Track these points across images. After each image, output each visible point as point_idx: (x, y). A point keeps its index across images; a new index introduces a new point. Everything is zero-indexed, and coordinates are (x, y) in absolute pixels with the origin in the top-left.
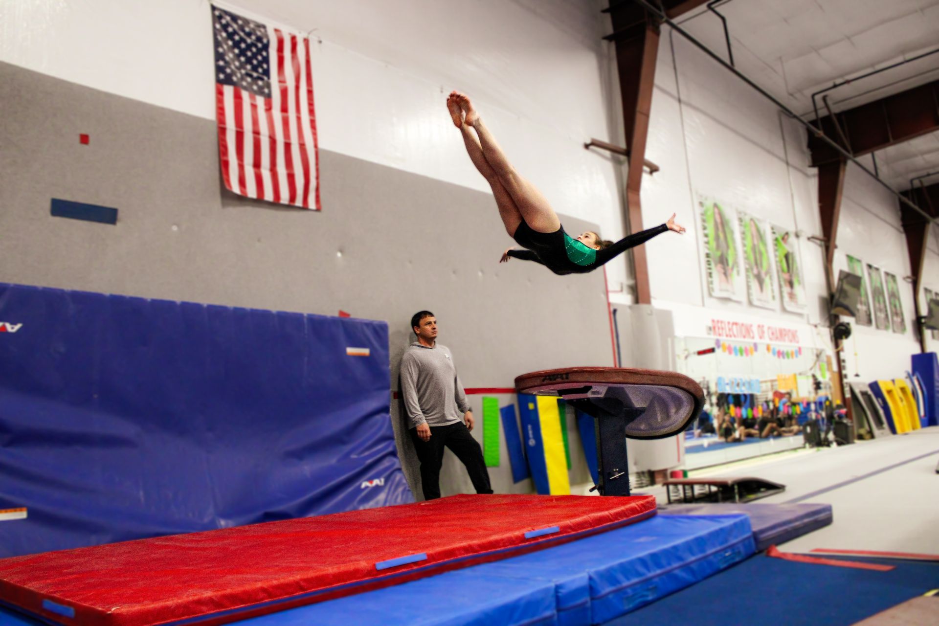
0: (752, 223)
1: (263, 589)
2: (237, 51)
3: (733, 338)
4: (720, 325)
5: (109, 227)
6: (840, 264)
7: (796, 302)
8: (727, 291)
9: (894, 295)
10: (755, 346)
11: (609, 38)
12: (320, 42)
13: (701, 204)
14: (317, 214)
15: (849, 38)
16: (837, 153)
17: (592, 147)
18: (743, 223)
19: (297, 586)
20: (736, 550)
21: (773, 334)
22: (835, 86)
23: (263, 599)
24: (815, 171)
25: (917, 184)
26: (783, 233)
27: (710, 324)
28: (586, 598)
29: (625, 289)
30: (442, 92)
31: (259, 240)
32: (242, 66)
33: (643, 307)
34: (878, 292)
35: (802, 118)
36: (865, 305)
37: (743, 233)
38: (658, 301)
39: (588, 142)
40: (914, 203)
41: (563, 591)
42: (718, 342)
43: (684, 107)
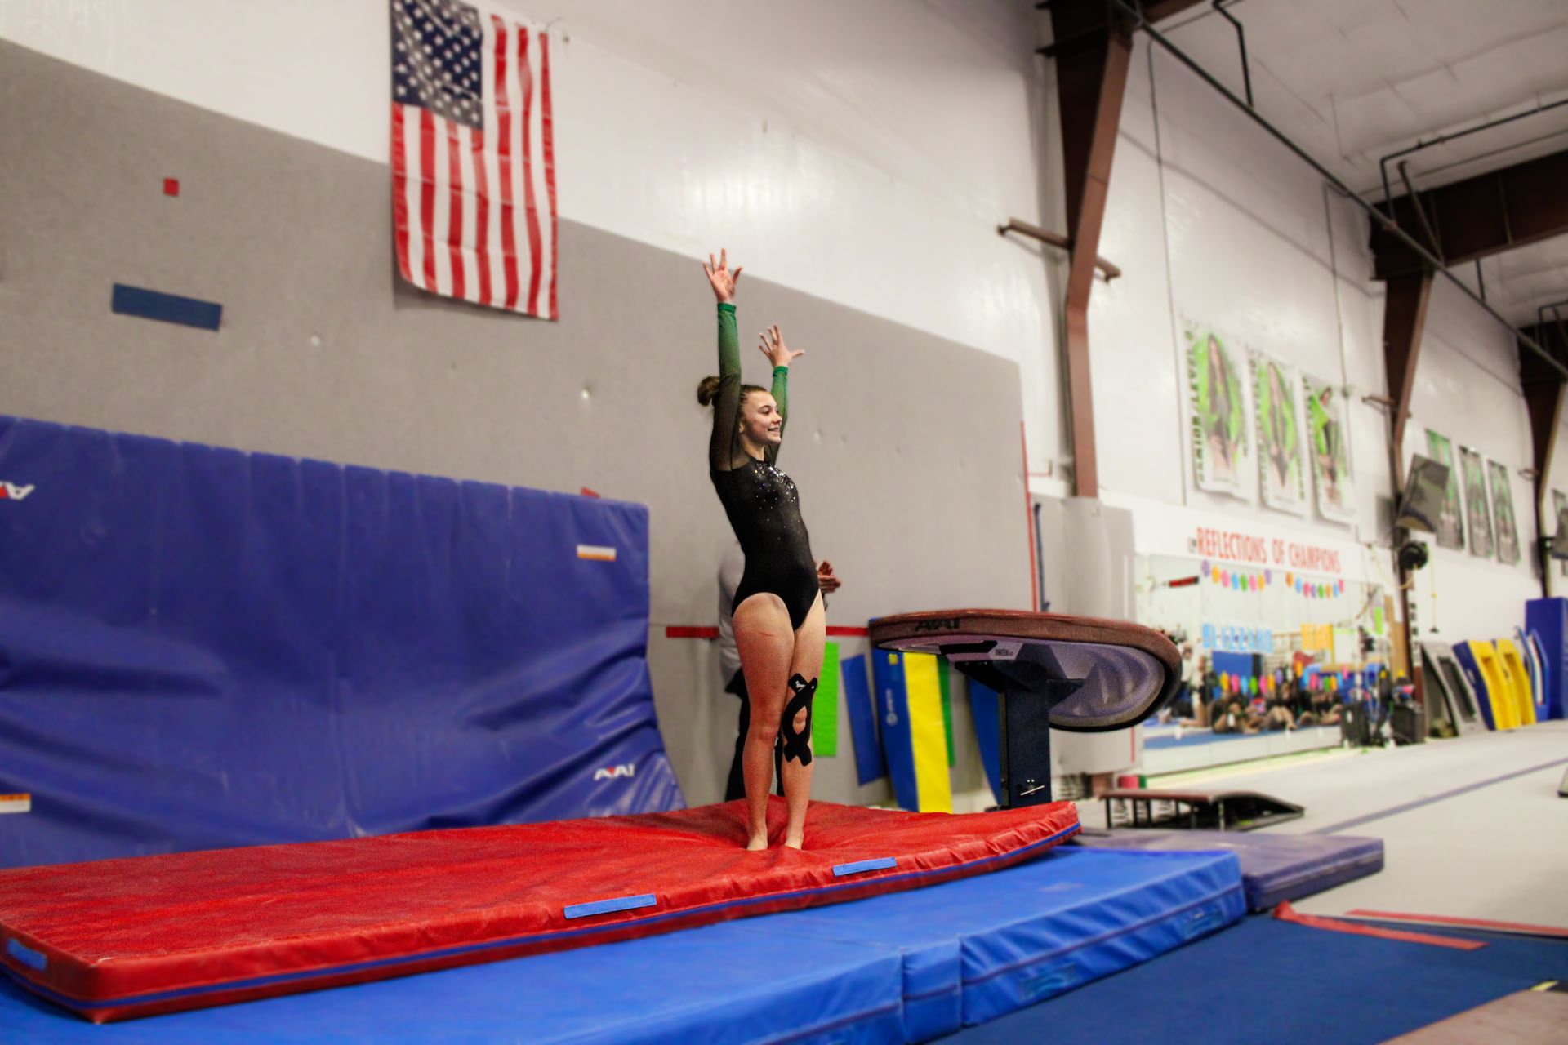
0: (1272, 370)
1: (362, 941)
2: (428, 49)
3: (1231, 561)
4: (1210, 537)
5: (206, 335)
6: (1414, 443)
7: (1340, 505)
8: (1226, 480)
9: (1503, 500)
10: (1268, 573)
11: (1046, 52)
12: (567, 40)
13: (1189, 335)
14: (552, 325)
15: (1447, 66)
16: (1418, 259)
17: (1011, 233)
18: (1257, 370)
19: (423, 937)
20: (1214, 910)
21: (1297, 555)
22: (1420, 146)
23: (361, 956)
24: (1380, 287)
25: (1549, 315)
26: (1322, 389)
27: (1194, 535)
28: (955, 980)
29: (1056, 472)
30: (765, 130)
31: (454, 366)
32: (437, 75)
33: (1084, 501)
34: (1476, 494)
35: (1364, 198)
36: (1454, 513)
37: (1256, 386)
38: (1110, 494)
39: (1005, 223)
40: (1542, 346)
41: (916, 967)
42: (1206, 568)
43: (1165, 171)
